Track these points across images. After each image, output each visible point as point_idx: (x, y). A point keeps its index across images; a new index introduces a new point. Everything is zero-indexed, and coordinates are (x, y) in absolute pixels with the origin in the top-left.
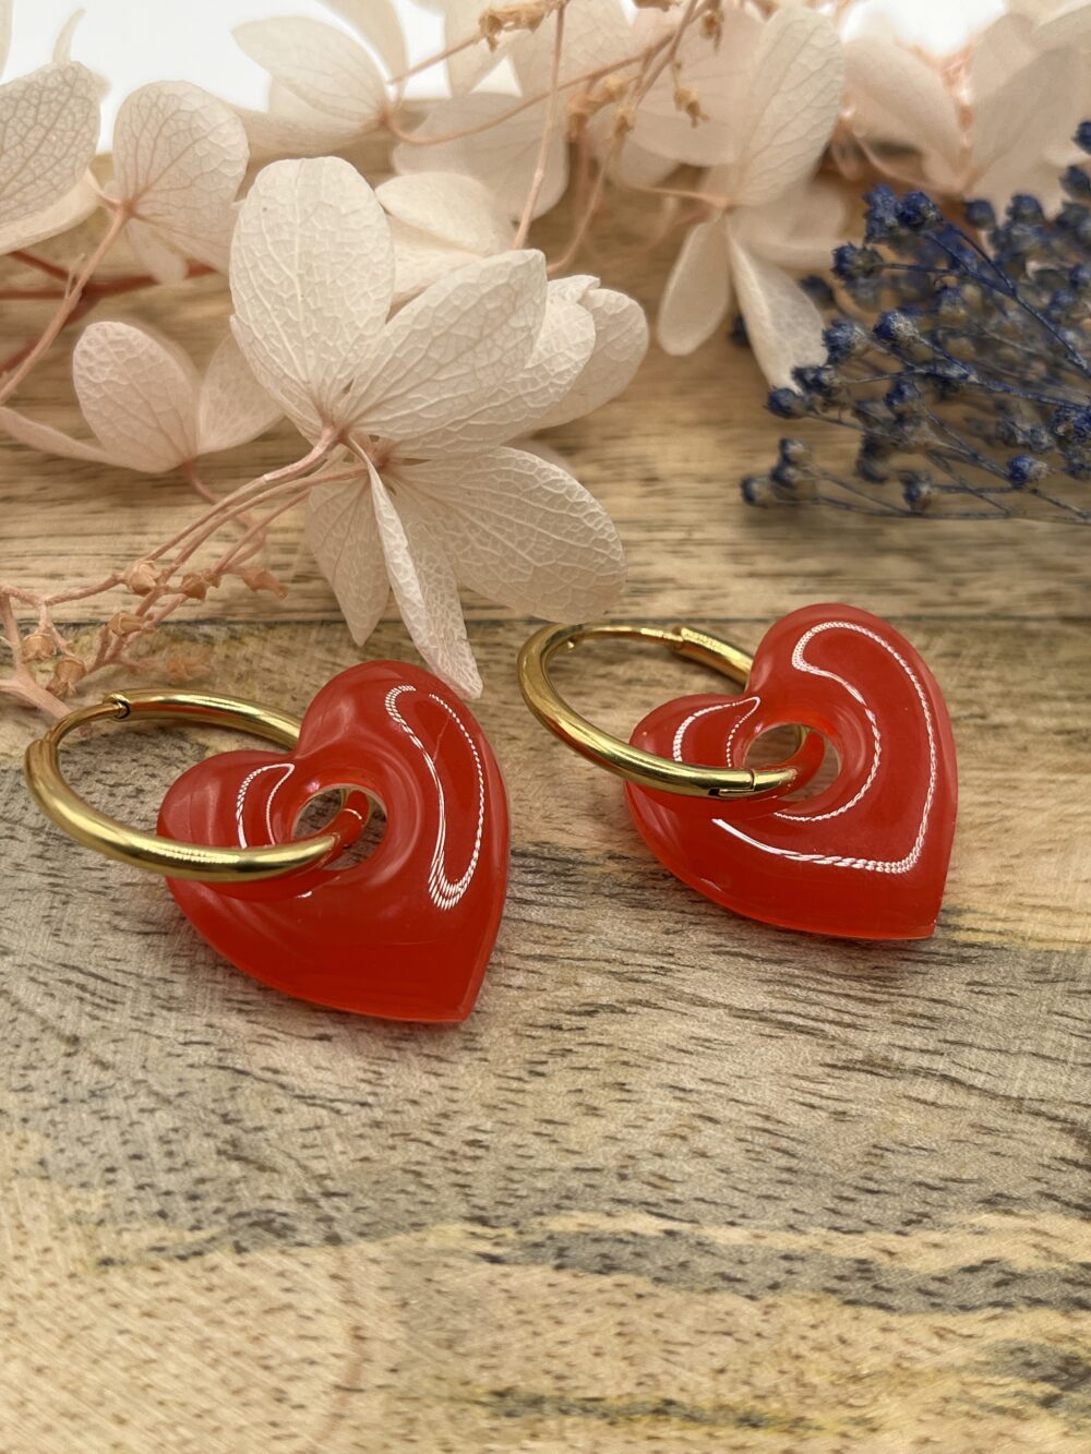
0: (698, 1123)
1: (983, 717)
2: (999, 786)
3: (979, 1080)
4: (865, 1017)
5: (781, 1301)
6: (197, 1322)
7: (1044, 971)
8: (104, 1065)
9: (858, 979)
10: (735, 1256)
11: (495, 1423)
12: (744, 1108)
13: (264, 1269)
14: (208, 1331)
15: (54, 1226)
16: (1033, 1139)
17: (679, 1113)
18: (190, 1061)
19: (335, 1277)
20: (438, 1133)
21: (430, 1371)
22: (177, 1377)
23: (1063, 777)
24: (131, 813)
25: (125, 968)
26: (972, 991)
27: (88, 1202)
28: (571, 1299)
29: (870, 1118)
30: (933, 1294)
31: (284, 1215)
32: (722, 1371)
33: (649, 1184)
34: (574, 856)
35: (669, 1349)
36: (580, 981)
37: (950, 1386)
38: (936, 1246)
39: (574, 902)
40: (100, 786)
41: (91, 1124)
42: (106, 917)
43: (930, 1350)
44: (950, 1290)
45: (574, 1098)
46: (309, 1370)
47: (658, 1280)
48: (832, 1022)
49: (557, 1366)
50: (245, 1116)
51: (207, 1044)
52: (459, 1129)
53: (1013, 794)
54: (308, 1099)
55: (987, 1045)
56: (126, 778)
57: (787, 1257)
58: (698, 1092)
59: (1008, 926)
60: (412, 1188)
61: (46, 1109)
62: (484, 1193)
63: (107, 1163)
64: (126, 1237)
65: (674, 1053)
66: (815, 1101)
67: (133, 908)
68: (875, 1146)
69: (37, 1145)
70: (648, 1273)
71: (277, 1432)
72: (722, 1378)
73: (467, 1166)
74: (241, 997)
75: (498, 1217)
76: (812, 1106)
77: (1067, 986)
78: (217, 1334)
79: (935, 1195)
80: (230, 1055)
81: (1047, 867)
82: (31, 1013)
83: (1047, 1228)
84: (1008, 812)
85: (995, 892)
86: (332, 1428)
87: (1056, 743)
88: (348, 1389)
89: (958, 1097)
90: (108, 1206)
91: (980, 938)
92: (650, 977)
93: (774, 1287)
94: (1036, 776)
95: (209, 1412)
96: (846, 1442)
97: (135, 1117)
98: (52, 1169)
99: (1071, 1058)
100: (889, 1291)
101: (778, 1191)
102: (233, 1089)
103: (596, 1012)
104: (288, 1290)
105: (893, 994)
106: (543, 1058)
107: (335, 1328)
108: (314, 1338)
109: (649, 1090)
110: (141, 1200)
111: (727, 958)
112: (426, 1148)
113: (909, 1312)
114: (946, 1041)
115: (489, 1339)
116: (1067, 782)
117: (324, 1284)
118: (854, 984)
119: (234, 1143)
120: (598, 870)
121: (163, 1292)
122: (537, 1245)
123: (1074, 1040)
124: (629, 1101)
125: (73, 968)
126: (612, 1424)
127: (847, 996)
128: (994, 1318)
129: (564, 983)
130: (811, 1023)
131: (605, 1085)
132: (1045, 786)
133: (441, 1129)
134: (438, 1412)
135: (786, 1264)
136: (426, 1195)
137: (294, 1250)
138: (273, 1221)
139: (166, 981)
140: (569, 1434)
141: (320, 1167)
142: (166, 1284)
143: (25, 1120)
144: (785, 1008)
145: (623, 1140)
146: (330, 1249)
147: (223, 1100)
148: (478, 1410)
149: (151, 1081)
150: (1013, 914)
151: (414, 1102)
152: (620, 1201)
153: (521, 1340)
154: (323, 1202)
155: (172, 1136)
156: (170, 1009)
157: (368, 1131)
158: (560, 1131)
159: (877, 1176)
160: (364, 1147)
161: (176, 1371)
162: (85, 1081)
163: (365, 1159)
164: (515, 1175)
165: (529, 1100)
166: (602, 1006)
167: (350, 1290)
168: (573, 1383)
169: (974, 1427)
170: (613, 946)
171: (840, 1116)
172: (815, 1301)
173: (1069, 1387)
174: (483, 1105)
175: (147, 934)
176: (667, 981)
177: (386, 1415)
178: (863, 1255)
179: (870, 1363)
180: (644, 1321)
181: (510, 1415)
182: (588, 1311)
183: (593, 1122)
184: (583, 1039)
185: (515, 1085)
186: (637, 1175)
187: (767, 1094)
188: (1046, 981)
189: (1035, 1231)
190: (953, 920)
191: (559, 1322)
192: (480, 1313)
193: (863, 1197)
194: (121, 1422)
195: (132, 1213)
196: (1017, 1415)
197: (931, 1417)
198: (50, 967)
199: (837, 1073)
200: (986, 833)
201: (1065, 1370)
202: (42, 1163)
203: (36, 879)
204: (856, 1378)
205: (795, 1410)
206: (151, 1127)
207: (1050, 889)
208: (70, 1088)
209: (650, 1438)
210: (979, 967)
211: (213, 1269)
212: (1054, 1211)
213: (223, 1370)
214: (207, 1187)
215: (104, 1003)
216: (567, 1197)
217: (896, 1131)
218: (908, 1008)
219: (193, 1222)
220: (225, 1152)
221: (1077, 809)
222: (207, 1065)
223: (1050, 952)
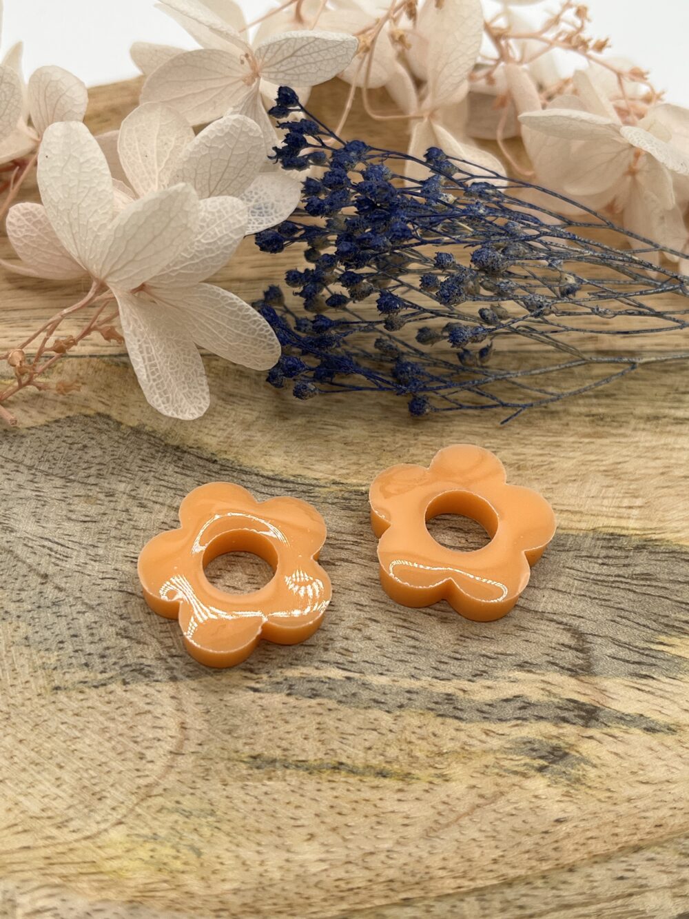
0: (368, 622)
2: (550, 445)
5: (403, 714)
6: (101, 719)
7: (563, 545)
8: (60, 589)
10: (382, 690)
11: (251, 772)
12: (393, 616)
13: (137, 693)
14: (107, 724)
15: (31, 670)
16: (548, 634)
17: (359, 617)
18: (103, 588)
19: (173, 697)
21: (219, 745)
22: (89, 746)
23: (587, 440)
24: (79, 458)
25: (71, 538)
27: (49, 658)
28: (294, 710)
29: (460, 621)
30: (485, 712)
31: (149, 666)
32: (370, 748)
33: (339, 653)
34: (314, 482)
35: (343, 736)
37: (490, 760)
38: (489, 688)
40: (64, 444)
41: (52, 619)
42: (64, 513)
43: (480, 741)
44: (495, 711)
46: (157, 744)
47: (340, 702)
49: (284, 744)
50: (132, 616)
51: (114, 579)
53: (557, 449)
56: (78, 440)
57: (409, 692)
58: (370, 607)
61: (29, 611)
63: (60, 638)
64: (67, 676)
65: (358, 586)
67: (79, 508)
68: (462, 636)
69: (24, 629)
70: (335, 698)
71: (140, 774)
72: (369, 752)
75: (259, 669)
77: (575, 553)
78: (112, 725)
79: (491, 661)
80: (125, 585)
81: (572, 489)
82: (24, 562)
83: (550, 680)
84: (553, 460)
86: (167, 772)
87: (585, 421)
88: (176, 753)
90: (59, 660)
92: (349, 547)
93: (401, 706)
94: (572, 439)
95: (105, 763)
96: (431, 786)
97: (75, 616)
98: (31, 641)
99: (573, 592)
100: (461, 710)
101: (408, 657)
102: (126, 602)
104: (148, 704)
107: (172, 724)
108: (161, 728)
109: (343, 606)
110: (76, 658)
113: (471, 721)
115: (250, 729)
116: (588, 443)
117: (167, 701)
119: (125, 629)
120: (327, 489)
121: (86, 704)
122: (278, 683)
123: (576, 582)
124: (332, 611)
125: (47, 539)
126: (310, 773)
128: (517, 725)
132: (576, 445)
134: (221, 766)
135: (408, 695)
137: (153, 684)
138: (143, 669)
139: (94, 546)
140: (288, 778)
141: (168, 642)
142: (87, 699)
143: (19, 617)
145: (327, 631)
146: (172, 683)
147: (121, 608)
148: (243, 765)
149: (84, 597)
152: (323, 662)
153: (267, 731)
154: (169, 660)
155: (94, 625)
156: (96, 561)
159: (461, 651)
161: (89, 743)
162: (50, 597)
167: (180, 704)
168: (292, 753)
169: (500, 780)
170: (330, 530)
171: (444, 620)
172: (422, 714)
173: (553, 762)
175: (85, 522)
176: (358, 549)
177: (195, 767)
178: (450, 691)
179: (448, 746)
180: (331, 723)
181: (258, 768)
182: (303, 717)
186: (333, 649)
188: (564, 551)
189: (543, 681)
191: (287, 722)
192: (247, 717)
193: (452, 662)
194: (61, 767)
195: (71, 664)
196: (524, 775)
197: (479, 775)
198: (34, 538)
200: (539, 471)
201: (553, 754)
202: (26, 638)
203: (29, 493)
204: (440, 754)
205: (406, 769)
206: (83, 621)
207: (572, 501)
208: (42, 601)
209: (329, 781)
211: (111, 693)
212: (555, 671)
213: (113, 743)
214: (111, 651)
216: (296, 660)
217: (474, 629)
219: (102, 669)
220: (120, 634)
221: (592, 457)
222: (113, 589)
223: (568, 535)
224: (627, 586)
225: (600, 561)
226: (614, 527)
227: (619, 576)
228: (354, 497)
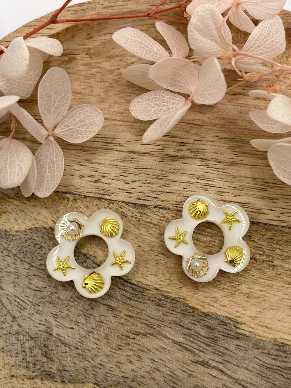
0: (155, 371)
1: (272, 262)
2: (268, 286)
3: (229, 372)
4: (206, 349)
7: (257, 345)
8: (20, 326)
9: (208, 338)
12: (167, 368)
13: (46, 385)
15: (3, 364)
17: (151, 367)
18: (39, 329)
20: (93, 360)
23: (287, 286)
24: (38, 253)
25: (29, 299)
26: (236, 348)
27: (11, 360)
29: (197, 377)
31: (53, 373)
33: (139, 384)
34: (146, 287)
36: (137, 325)
39: (142, 301)
40: (32, 244)
41: (15, 341)
42: (27, 284)
45: (127, 357)
48: (197, 349)
50: (50, 346)
51: (44, 325)
52: (98, 360)
53: (271, 289)
54: (65, 344)
55: (234, 363)
56: (39, 242)
58: (158, 362)
59: (253, 330)
60: (83, 373)
61: (5, 335)
62: (100, 378)
63: (17, 351)
64: (18, 370)
65: (155, 350)
66: (186, 370)
67: (34, 282)
68: (196, 385)
69: (2, 343)
73: (97, 370)
74: (55, 313)
75: (101, 385)
76: (184, 372)
77: (262, 351)
80: (49, 329)
81: (270, 314)
82: (6, 308)
84: (267, 295)
85: (253, 319)
87: (289, 274)
89: (221, 376)
90: (15, 362)
91: (244, 332)
92: (155, 327)
94: (280, 284)
98: (5, 350)
99: (254, 371)
102: (48, 338)
103: (139, 334)
105: (215, 344)
106: (122, 345)
109: (146, 359)
110: (23, 363)
111: (176, 325)
112: (89, 363)
114: (224, 360)
116: (287, 288)
118: (206, 340)
119: (46, 352)
120: (151, 292)
123: (257, 366)
124: (140, 361)
125: (17, 297)
127: (204, 343)
129: (133, 324)
130: (192, 349)
131: (135, 356)
132: (281, 288)
133: (94, 359)
136: (86, 375)
137: (54, 383)
138: (50, 374)
139: (38, 305)
141: (64, 363)
142: (25, 384)
144: (186, 343)
145: (136, 371)
146: (62, 384)
147: (45, 341)
149: (30, 333)
150: (256, 327)
151: (89, 350)
154: (63, 372)
155: (32, 348)
156: (38, 313)
157: (77, 356)
158: (122, 365)
160: (75, 360)
162: (15, 329)
163: (75, 363)
164: (108, 375)
165: (116, 356)
166: (141, 333)
170: (148, 316)
171: (190, 375)
174: (105, 355)
175: (36, 290)
176: (159, 329)
183: (130, 365)
184: (134, 342)
185: (114, 351)
186: (136, 381)
187: (174, 366)
188: (257, 348)
190: (239, 326)
195: (20, 365)
198: (12, 296)
199: (193, 364)
200: (258, 300)
202: (3, 348)
203: (12, 270)
206: (28, 345)
207: (269, 321)
208: (11, 330)
210: (241, 341)
211: (35, 383)
214: (37, 363)
215: (23, 308)
216: (119, 384)
217: (203, 382)
218: (218, 349)
219: (33, 370)
220: (43, 354)
221: (287, 297)
222: (43, 331)
223: (261, 340)
224: (281, 373)
225: (272, 357)
226: (285, 339)
227: (279, 367)
228: (163, 299)
